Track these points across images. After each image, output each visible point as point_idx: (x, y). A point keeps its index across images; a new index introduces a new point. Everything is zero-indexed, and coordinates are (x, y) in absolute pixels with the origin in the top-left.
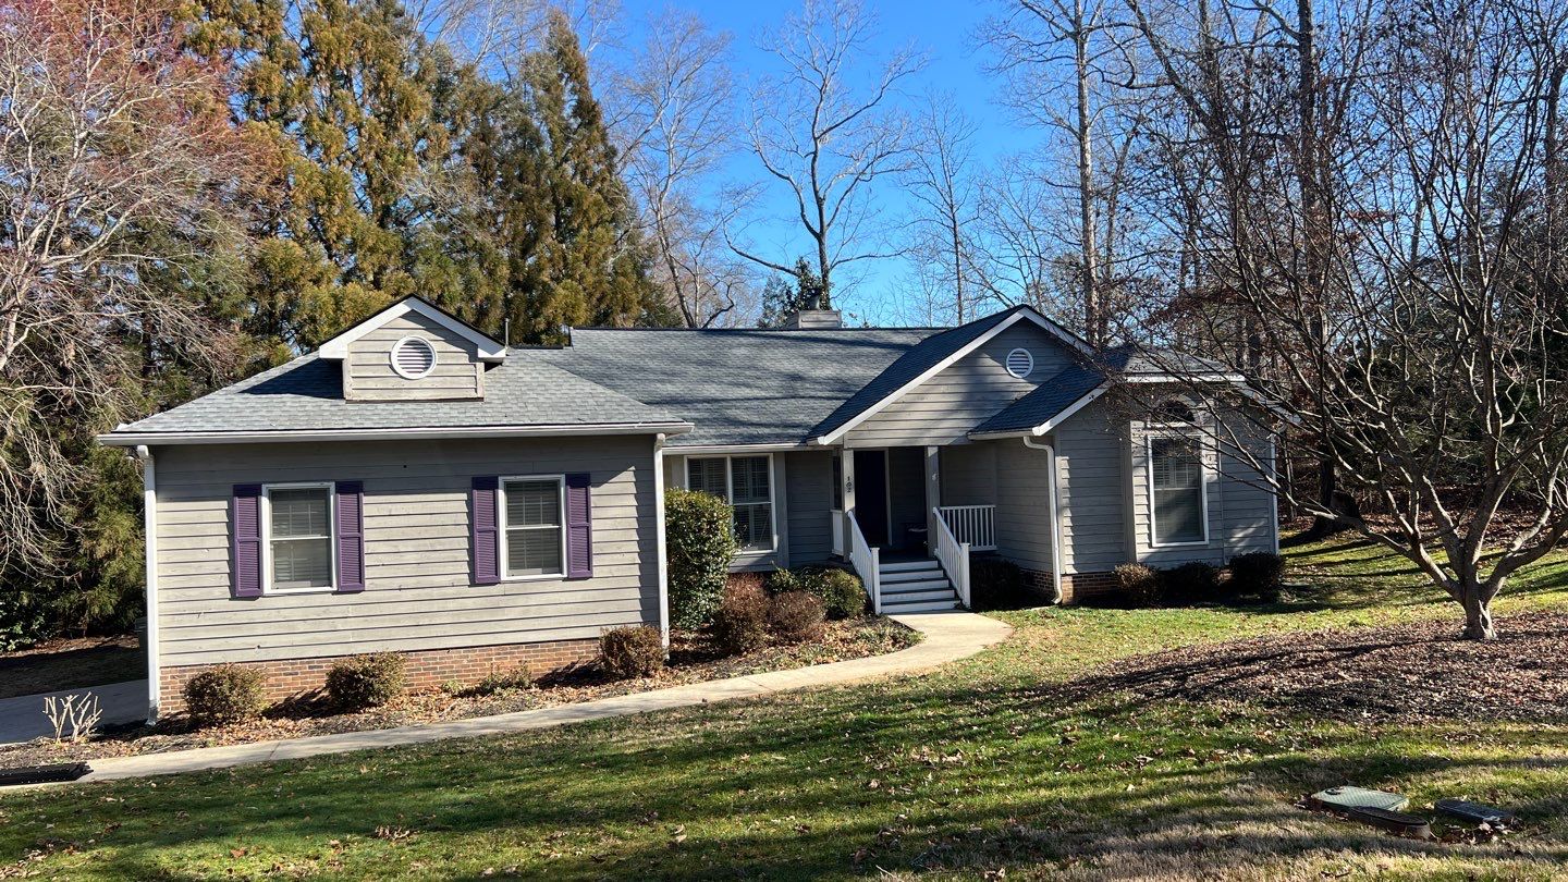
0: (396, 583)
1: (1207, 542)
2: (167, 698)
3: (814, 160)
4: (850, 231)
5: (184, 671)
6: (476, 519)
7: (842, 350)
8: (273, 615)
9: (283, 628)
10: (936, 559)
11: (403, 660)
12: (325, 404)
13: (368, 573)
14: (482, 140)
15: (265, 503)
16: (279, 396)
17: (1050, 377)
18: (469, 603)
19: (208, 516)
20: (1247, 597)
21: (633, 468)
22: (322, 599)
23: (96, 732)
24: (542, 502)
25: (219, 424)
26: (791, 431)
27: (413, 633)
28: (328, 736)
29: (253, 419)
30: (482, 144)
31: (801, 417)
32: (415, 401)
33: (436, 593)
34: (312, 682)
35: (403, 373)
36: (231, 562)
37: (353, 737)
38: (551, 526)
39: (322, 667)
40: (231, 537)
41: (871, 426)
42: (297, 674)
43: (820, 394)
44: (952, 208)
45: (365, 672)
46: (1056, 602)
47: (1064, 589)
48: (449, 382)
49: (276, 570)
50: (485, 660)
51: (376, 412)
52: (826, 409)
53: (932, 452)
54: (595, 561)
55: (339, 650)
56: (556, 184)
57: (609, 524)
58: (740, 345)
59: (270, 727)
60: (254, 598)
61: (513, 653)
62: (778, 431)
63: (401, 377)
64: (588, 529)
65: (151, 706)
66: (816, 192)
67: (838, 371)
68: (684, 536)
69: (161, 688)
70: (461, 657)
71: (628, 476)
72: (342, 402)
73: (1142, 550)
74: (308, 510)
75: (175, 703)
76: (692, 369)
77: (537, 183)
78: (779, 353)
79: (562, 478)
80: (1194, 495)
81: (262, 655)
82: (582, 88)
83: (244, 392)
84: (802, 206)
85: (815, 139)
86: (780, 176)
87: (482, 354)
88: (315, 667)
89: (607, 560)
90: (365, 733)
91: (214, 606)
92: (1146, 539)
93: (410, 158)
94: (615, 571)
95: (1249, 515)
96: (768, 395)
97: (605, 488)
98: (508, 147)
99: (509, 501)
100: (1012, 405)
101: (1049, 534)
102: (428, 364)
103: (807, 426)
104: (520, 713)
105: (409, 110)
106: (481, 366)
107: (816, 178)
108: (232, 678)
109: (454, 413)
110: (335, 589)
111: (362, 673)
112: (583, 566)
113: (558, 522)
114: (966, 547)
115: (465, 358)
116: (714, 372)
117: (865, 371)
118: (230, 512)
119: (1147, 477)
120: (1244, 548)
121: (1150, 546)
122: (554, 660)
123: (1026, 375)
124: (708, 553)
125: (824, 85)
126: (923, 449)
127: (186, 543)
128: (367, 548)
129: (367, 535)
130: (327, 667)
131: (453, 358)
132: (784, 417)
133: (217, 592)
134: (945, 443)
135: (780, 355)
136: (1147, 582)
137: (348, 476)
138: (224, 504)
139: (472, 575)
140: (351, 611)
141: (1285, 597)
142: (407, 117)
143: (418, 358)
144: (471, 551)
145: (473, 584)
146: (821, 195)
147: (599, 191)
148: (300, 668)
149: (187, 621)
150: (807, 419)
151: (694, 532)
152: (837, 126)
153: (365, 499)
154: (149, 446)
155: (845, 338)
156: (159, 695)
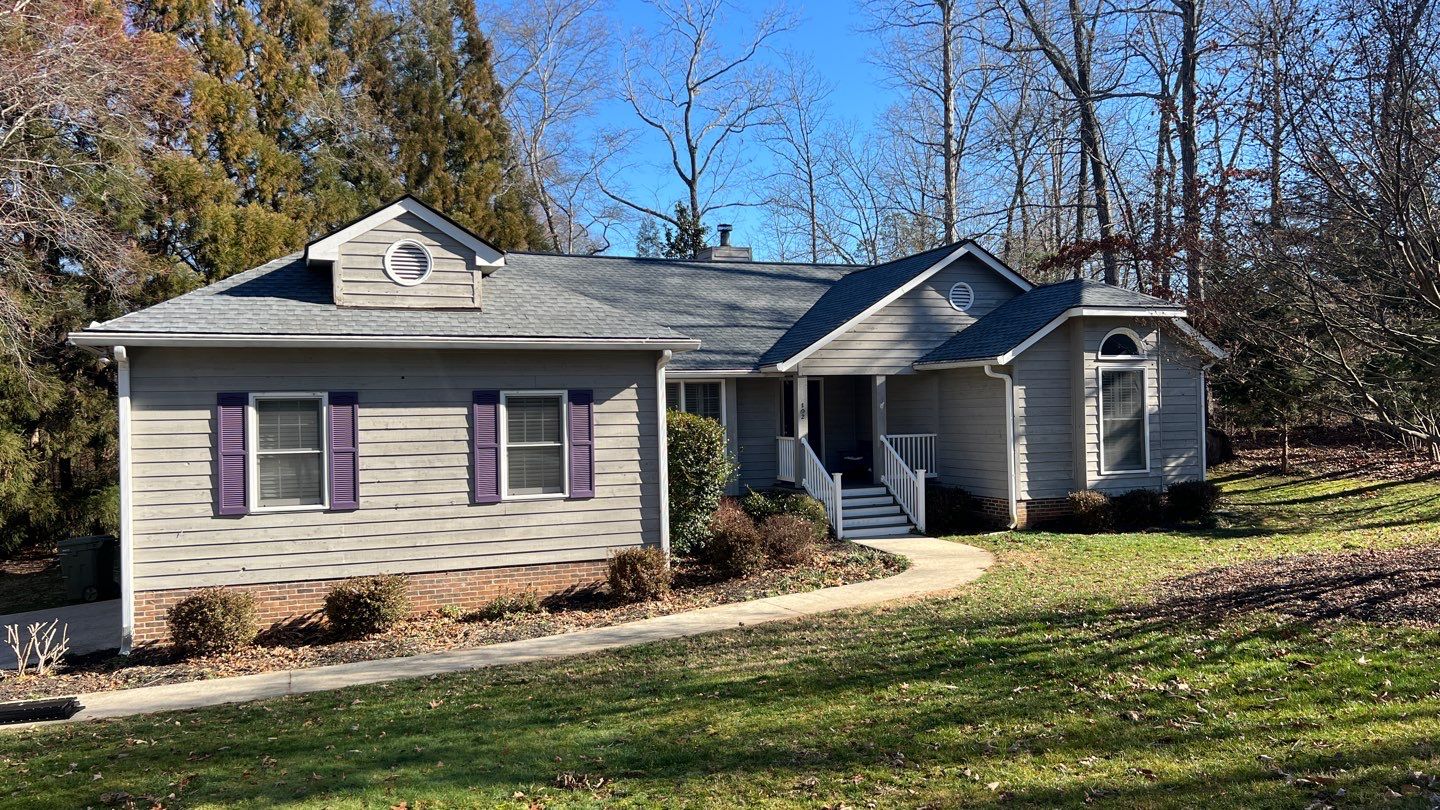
0: (393, 501)
1: (1148, 470)
2: (142, 625)
3: (688, 110)
4: (720, 180)
5: (161, 595)
6: (477, 436)
7: (770, 283)
8: (260, 535)
9: (270, 549)
10: (882, 485)
11: (407, 583)
12: (316, 309)
13: (362, 490)
14: (379, 69)
15: (252, 413)
16: (262, 298)
17: (989, 311)
18: (469, 523)
19: (188, 427)
20: (1189, 522)
21: (635, 386)
22: (312, 518)
23: (63, 664)
24: (544, 419)
25: (203, 326)
26: (741, 358)
27: (409, 554)
28: (341, 666)
29: (240, 321)
30: (379, 73)
31: (748, 345)
32: (408, 309)
33: (434, 512)
34: (301, 608)
35: (397, 278)
36: (215, 477)
37: (367, 667)
38: (552, 444)
39: (312, 591)
40: (214, 449)
41: (824, 354)
42: (285, 598)
43: (760, 324)
44: (808, 164)
45: (372, 595)
46: (1012, 527)
47: (1018, 514)
48: (444, 291)
49: (262, 487)
50: (484, 583)
51: (371, 318)
52: (768, 339)
53: (880, 381)
54: (598, 480)
55: (331, 573)
56: (448, 118)
57: (610, 442)
58: (673, 275)
59: (269, 657)
60: (239, 516)
61: (513, 576)
62: (729, 358)
63: (396, 283)
64: (590, 447)
65: (125, 634)
66: (689, 141)
67: (772, 303)
68: (683, 455)
69: (136, 614)
70: (460, 580)
71: (630, 393)
72: (333, 308)
73: (1092, 477)
74: (300, 421)
75: (151, 631)
76: (632, 296)
77: (430, 115)
78: (713, 283)
79: (565, 394)
80: (1136, 427)
81: (248, 578)
82: (470, 25)
83: (221, 293)
84: (675, 153)
85: (689, 90)
86: (651, 123)
87: (480, 261)
88: (304, 591)
89: (609, 479)
90: (382, 661)
91: (196, 524)
92: (1096, 467)
93: (310, 81)
94: (617, 491)
95: (1182, 446)
96: (711, 323)
97: (607, 405)
98: (400, 78)
99: (510, 416)
100: (954, 337)
101: (1005, 461)
102: (422, 271)
103: (755, 355)
104: (541, 638)
105: (310, 32)
106: (478, 274)
107: (690, 128)
108: (225, 602)
109: (455, 323)
110: (327, 507)
111: (368, 596)
112: (585, 485)
113: (560, 439)
114: (921, 473)
115: (461, 265)
116: (654, 299)
117: (799, 303)
118: (214, 423)
119: (1098, 407)
120: (1177, 476)
121: (1099, 473)
122: (555, 582)
123: (967, 308)
124: (707, 474)
125: (699, 39)
126: (870, 379)
127: (164, 456)
128: (362, 463)
129: (362, 450)
130: (325, 590)
131: (449, 264)
132: (732, 345)
133: (198, 510)
134: (892, 372)
135: (713, 286)
136: (1103, 508)
137: (341, 387)
138: (207, 414)
139: (472, 494)
140: (345, 531)
141: (1222, 523)
142: (307, 39)
143: (412, 263)
144: (471, 469)
145: (473, 503)
146: (693, 144)
147: (487, 126)
148: (288, 592)
149: (164, 540)
150: (754, 347)
151: (694, 453)
152: (708, 79)
153: (361, 412)
154: (127, 348)
155: (771, 271)
156: (133, 623)
